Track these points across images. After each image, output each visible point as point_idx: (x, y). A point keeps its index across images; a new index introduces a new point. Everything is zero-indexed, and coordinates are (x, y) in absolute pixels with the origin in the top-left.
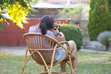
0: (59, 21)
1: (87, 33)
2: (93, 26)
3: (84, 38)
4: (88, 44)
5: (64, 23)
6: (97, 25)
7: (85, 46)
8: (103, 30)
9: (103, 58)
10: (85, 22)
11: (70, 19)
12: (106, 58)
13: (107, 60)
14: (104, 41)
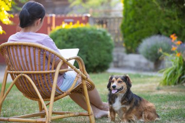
0: (70, 18)
1: (121, 39)
2: (130, 27)
3: (115, 50)
4: (122, 59)
5: (78, 22)
6: (137, 25)
7: (117, 62)
8: (149, 34)
9: (148, 84)
10: (117, 20)
11: (89, 15)
12: (154, 84)
13: (155, 87)
14: (151, 54)
